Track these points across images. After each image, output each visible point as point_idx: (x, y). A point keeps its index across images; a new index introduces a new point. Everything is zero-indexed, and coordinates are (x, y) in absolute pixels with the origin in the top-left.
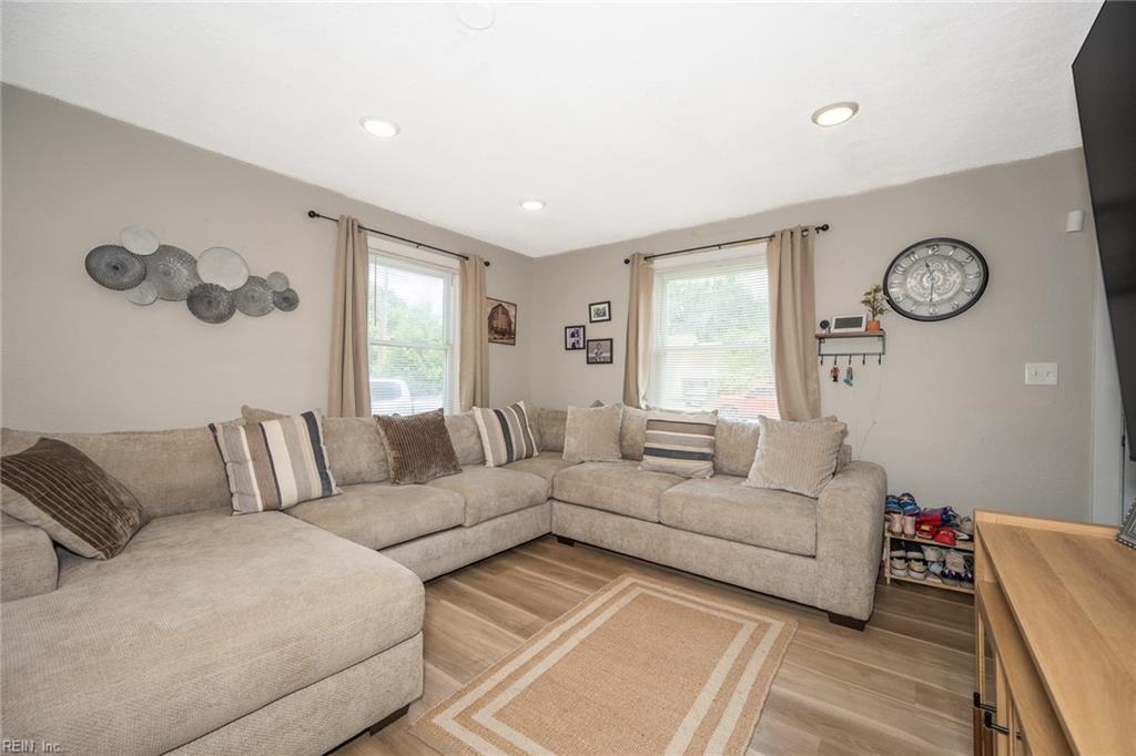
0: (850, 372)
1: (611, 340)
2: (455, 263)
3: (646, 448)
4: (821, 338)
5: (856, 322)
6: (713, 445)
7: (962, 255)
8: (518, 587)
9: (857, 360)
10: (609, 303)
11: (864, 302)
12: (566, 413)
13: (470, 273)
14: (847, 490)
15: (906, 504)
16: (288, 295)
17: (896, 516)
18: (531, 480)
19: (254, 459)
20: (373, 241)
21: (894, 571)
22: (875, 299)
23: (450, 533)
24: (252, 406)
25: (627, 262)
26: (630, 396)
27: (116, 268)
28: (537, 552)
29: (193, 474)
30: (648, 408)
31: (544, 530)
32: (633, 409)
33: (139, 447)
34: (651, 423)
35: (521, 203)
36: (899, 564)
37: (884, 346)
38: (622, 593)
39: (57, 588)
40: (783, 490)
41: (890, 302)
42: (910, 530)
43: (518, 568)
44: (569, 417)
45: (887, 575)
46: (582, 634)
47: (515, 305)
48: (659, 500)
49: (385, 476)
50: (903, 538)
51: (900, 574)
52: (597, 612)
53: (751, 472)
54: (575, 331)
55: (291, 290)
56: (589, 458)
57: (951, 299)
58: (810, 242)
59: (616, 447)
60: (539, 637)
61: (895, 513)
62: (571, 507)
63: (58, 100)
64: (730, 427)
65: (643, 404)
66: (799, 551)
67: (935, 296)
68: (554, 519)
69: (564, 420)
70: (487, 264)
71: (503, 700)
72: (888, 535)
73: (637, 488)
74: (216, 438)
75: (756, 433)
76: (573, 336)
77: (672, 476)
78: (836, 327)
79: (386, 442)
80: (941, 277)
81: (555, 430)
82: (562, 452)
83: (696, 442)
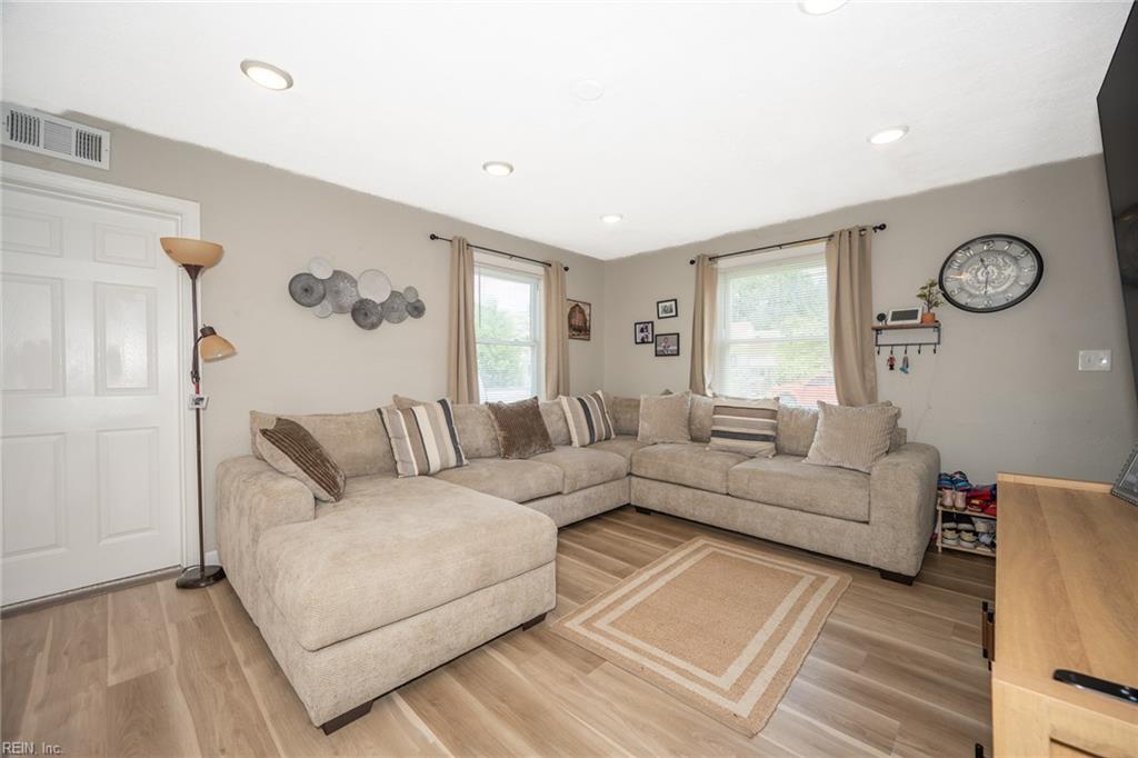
0: (906, 361)
1: (678, 334)
2: (540, 270)
3: (713, 431)
4: (878, 330)
5: (912, 314)
6: (775, 428)
7: (1017, 249)
8: (609, 544)
9: (913, 350)
10: (676, 300)
11: (920, 296)
12: (639, 401)
13: (553, 277)
14: (897, 465)
15: (958, 481)
16: (417, 305)
17: (947, 491)
18: (613, 457)
19: (410, 436)
20: (478, 256)
21: (945, 541)
22: (930, 293)
23: (552, 498)
24: (400, 395)
25: (692, 262)
26: (697, 384)
27: (306, 290)
28: (618, 519)
29: (368, 446)
30: (715, 396)
31: (625, 500)
32: (699, 396)
33: (332, 426)
34: (718, 409)
35: (601, 218)
36: (949, 534)
37: (939, 336)
38: (697, 551)
39: (315, 518)
40: (840, 467)
41: (946, 296)
42: (960, 503)
43: (605, 530)
44: (642, 403)
45: (939, 544)
46: (668, 577)
47: (590, 305)
48: (727, 475)
49: (495, 452)
50: (954, 510)
51: (951, 543)
52: (678, 563)
53: (811, 451)
54: (645, 326)
55: (419, 301)
56: (661, 440)
57: (1005, 291)
58: (868, 242)
59: (686, 430)
60: (633, 578)
61: (946, 488)
62: (647, 482)
63: (268, 166)
64: (791, 412)
65: (709, 393)
66: (854, 517)
67: (989, 288)
68: (633, 491)
69: (638, 406)
70: (566, 269)
71: (613, 615)
72: (940, 508)
73: (706, 465)
74: (382, 419)
75: (815, 417)
76: (642, 331)
77: (738, 456)
78: (893, 319)
79: (496, 424)
80: (996, 271)
81: (629, 416)
82: (637, 435)
83: (760, 425)
